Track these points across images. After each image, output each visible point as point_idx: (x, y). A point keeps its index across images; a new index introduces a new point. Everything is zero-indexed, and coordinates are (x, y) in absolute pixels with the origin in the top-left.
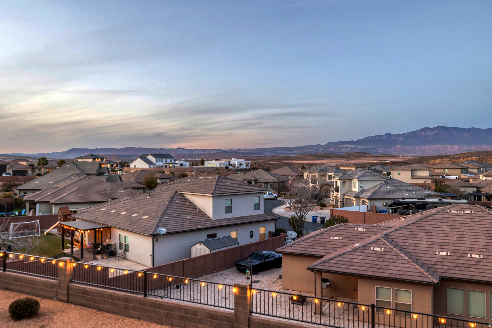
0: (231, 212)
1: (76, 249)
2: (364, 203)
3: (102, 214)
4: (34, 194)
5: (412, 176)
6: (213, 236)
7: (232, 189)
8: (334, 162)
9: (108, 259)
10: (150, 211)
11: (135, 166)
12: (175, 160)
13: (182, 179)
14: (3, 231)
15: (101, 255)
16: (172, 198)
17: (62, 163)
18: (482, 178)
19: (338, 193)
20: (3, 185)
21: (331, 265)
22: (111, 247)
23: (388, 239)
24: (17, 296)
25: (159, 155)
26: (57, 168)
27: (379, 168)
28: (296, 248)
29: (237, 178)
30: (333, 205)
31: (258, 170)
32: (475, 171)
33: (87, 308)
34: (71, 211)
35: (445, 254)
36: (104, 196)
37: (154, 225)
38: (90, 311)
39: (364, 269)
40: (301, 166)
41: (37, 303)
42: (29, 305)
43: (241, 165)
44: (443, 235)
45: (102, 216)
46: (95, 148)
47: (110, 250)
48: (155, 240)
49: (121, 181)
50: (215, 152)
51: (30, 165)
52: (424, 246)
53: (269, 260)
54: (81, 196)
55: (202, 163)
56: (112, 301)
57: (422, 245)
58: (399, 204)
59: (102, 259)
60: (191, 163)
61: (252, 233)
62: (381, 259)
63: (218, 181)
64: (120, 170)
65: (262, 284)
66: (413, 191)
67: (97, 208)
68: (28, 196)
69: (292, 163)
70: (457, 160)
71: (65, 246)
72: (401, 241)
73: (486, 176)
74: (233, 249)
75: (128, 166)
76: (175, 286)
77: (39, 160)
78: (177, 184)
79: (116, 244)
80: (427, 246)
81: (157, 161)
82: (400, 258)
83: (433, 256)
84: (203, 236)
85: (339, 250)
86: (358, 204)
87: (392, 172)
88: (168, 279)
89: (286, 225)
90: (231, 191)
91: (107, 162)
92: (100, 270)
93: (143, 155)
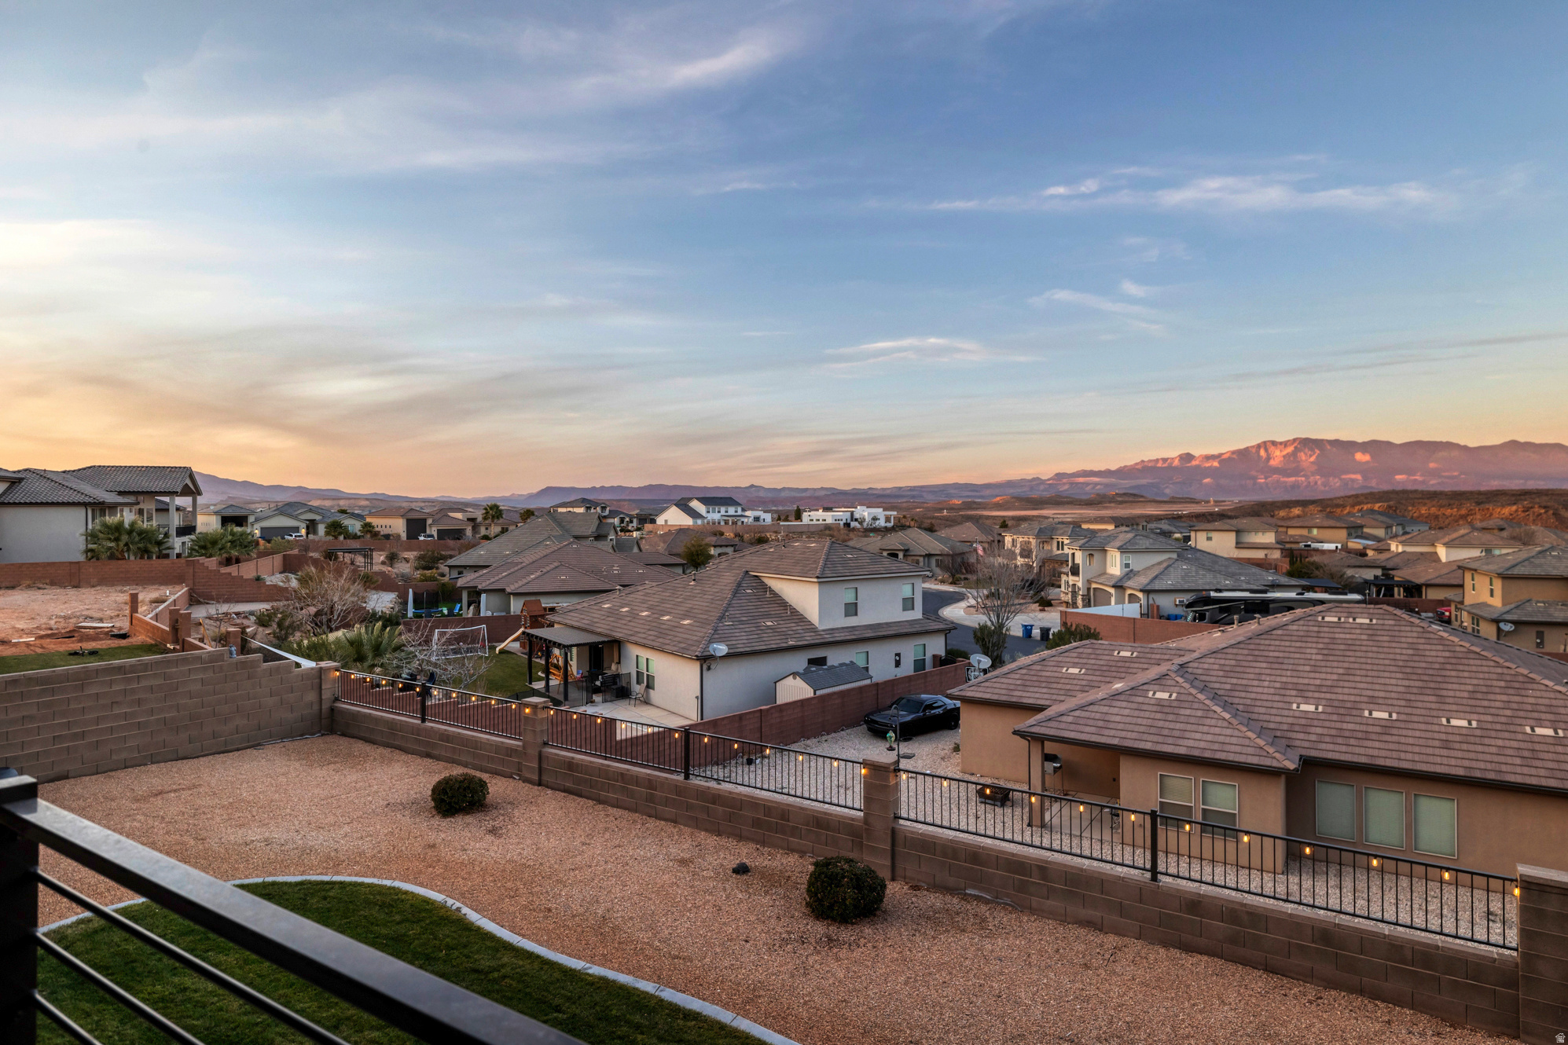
0: (856, 614)
1: (554, 682)
2: (1133, 598)
3: (604, 615)
4: (477, 574)
5: (1237, 543)
6: (820, 662)
7: (857, 568)
8: (1070, 514)
9: (615, 702)
10: (696, 611)
11: (666, 521)
12: (743, 510)
13: (758, 548)
14: (420, 644)
15: (601, 695)
16: (739, 585)
17: (528, 514)
18: (1395, 547)
19: (1076, 578)
20: (420, 558)
21: (1063, 726)
22: (621, 681)
23: (1186, 675)
24: (446, 768)
25: (713, 500)
26: (519, 525)
27: (1165, 526)
28: (989, 690)
29: (868, 547)
30: (1067, 603)
31: (910, 530)
32: (1380, 532)
33: (575, 797)
34: (545, 609)
35: (1312, 708)
36: (606, 581)
37: (704, 637)
38: (582, 803)
39: (1134, 736)
40: (1000, 522)
41: (483, 785)
42: (469, 787)
43: (875, 519)
44: (1307, 668)
45: (604, 620)
46: (590, 487)
47: (619, 685)
48: (705, 667)
49: (640, 550)
50: (823, 493)
51: (469, 519)
52: (1266, 691)
53: (932, 712)
54: (564, 579)
55: (798, 517)
56: (622, 785)
57: (1260, 690)
58: (1209, 601)
59: (604, 702)
60: (776, 516)
61: (898, 658)
62: (1171, 717)
63: (829, 552)
64: (638, 529)
65: (920, 761)
66: (1240, 574)
67: (593, 603)
68: (466, 579)
69: (981, 517)
70: (1339, 510)
71: (533, 675)
72: (1214, 679)
73: (1403, 543)
74: (860, 688)
75: (653, 521)
76: (745, 760)
77: (486, 509)
78: (749, 557)
79: (630, 673)
80: (1272, 691)
81: (708, 512)
82: (1211, 714)
83: (1286, 713)
84: (800, 661)
85: (1080, 695)
86: (1120, 601)
87: (1193, 534)
88: (731, 746)
89: (968, 644)
90: (856, 572)
91: (613, 514)
92: (600, 724)
93: (682, 499)
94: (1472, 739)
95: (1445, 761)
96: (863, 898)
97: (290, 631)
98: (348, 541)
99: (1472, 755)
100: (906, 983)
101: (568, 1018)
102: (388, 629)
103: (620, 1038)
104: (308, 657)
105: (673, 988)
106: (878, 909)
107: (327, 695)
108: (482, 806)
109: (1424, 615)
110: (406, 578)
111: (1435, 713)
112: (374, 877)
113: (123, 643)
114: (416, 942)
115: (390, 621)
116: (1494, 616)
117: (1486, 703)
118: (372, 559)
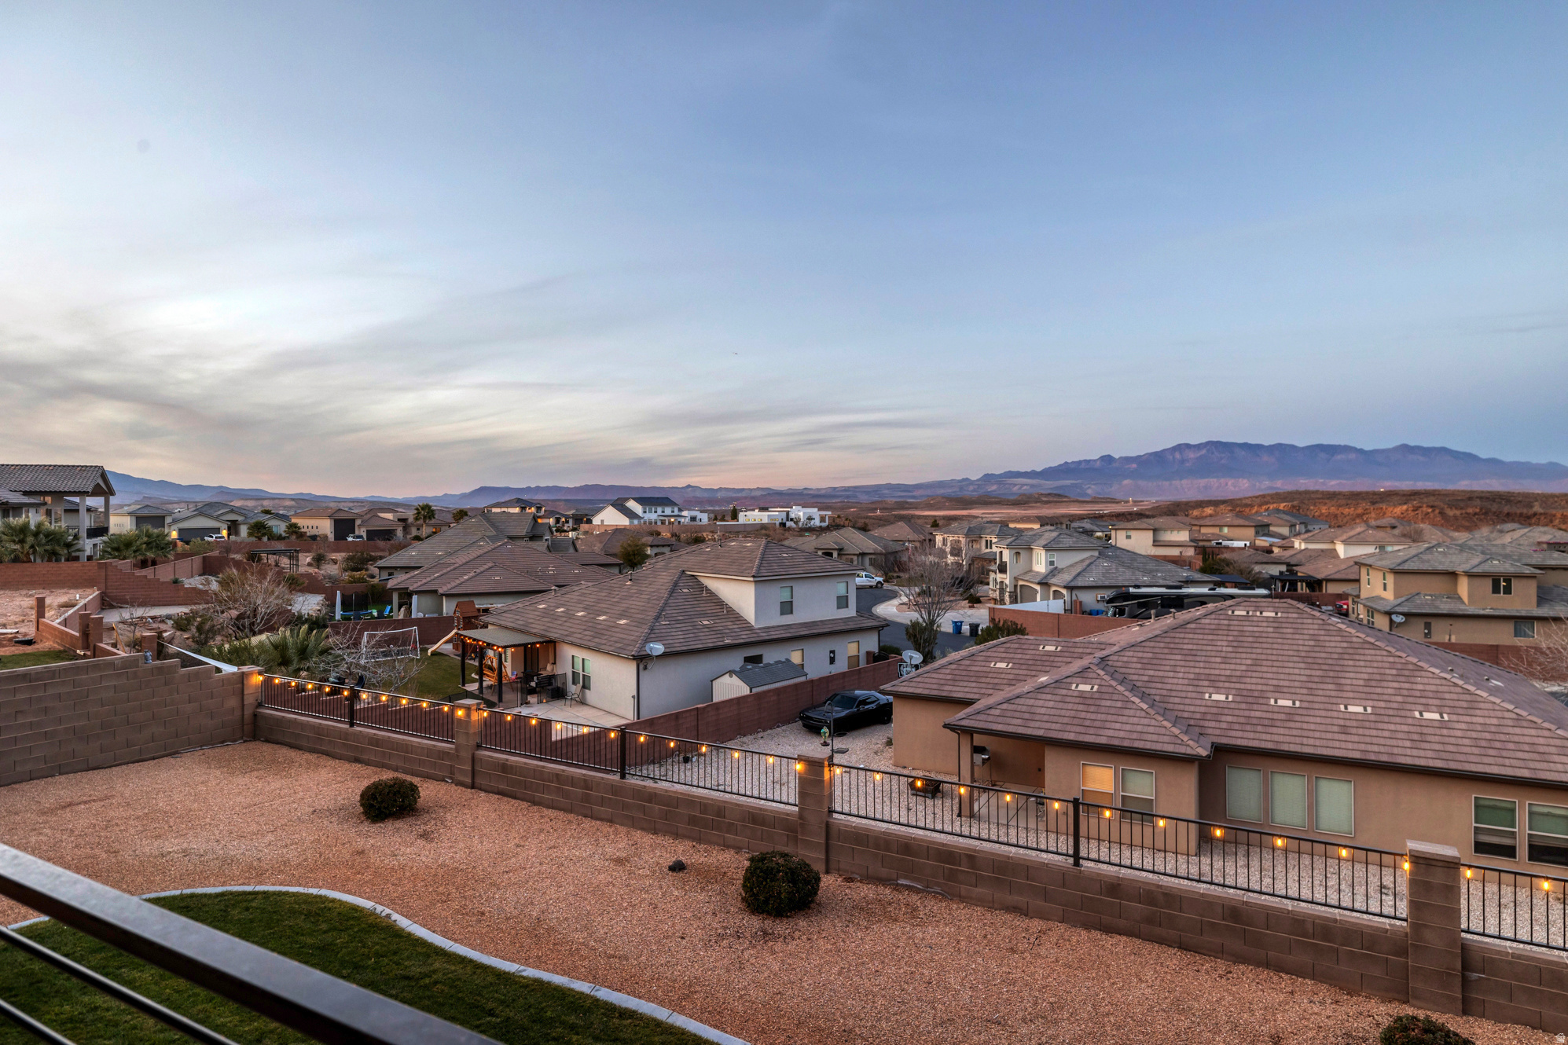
0: (791, 613)
2: (1057, 595)
3: (539, 616)
4: (408, 576)
5: (1154, 541)
7: (793, 567)
8: (998, 513)
9: (550, 703)
10: (632, 611)
11: (602, 521)
12: (680, 510)
13: (694, 547)
14: (348, 647)
15: (536, 696)
16: (676, 584)
17: (461, 515)
18: (1299, 544)
19: (1004, 576)
20: (349, 559)
21: (990, 719)
23: (1107, 668)
24: (375, 773)
25: (649, 500)
26: (452, 525)
27: (1087, 525)
29: (803, 546)
30: (995, 600)
32: (1285, 531)
33: (510, 799)
34: (479, 610)
35: (1222, 697)
36: (542, 581)
37: (640, 637)
38: (516, 805)
39: (1057, 726)
40: (931, 521)
41: (414, 789)
42: (399, 792)
43: (810, 519)
44: (1218, 660)
45: (539, 620)
46: (525, 486)
47: (554, 685)
48: (641, 667)
49: (576, 550)
50: (758, 493)
51: (399, 520)
52: (1180, 681)
53: (866, 707)
54: (498, 580)
55: (734, 515)
57: (1175, 681)
58: (1128, 596)
59: (538, 703)
60: (712, 516)
61: (832, 655)
62: (1092, 709)
63: (765, 552)
64: (574, 529)
65: (854, 756)
66: (1157, 571)
67: (528, 603)
68: (397, 581)
69: (913, 516)
70: (1247, 510)
71: (467, 677)
72: (1132, 671)
73: (1306, 540)
74: (796, 685)
75: (589, 521)
76: (681, 758)
77: (417, 509)
78: (685, 557)
79: (565, 674)
80: (1186, 682)
81: (645, 512)
82: (1130, 705)
83: (1198, 702)
84: (736, 660)
85: (1007, 689)
86: (1045, 598)
87: (1113, 533)
88: (668, 745)
89: (900, 639)
90: (791, 571)
91: (548, 514)
92: (535, 726)
93: (618, 499)
94: (1367, 724)
95: (1343, 745)
96: (797, 891)
97: (210, 635)
98: (273, 542)
99: (1368, 740)
100: (840, 973)
101: (502, 1022)
102: (315, 632)
103: (554, 1039)
104: (230, 662)
105: (609, 987)
106: (812, 901)
107: (249, 700)
108: (413, 810)
109: (1324, 608)
110: (334, 581)
111: (1334, 700)
112: (300, 885)
113: (29, 649)
114: (344, 950)
115: (317, 624)
116: (1387, 608)
117: (1379, 690)
118: (297, 560)
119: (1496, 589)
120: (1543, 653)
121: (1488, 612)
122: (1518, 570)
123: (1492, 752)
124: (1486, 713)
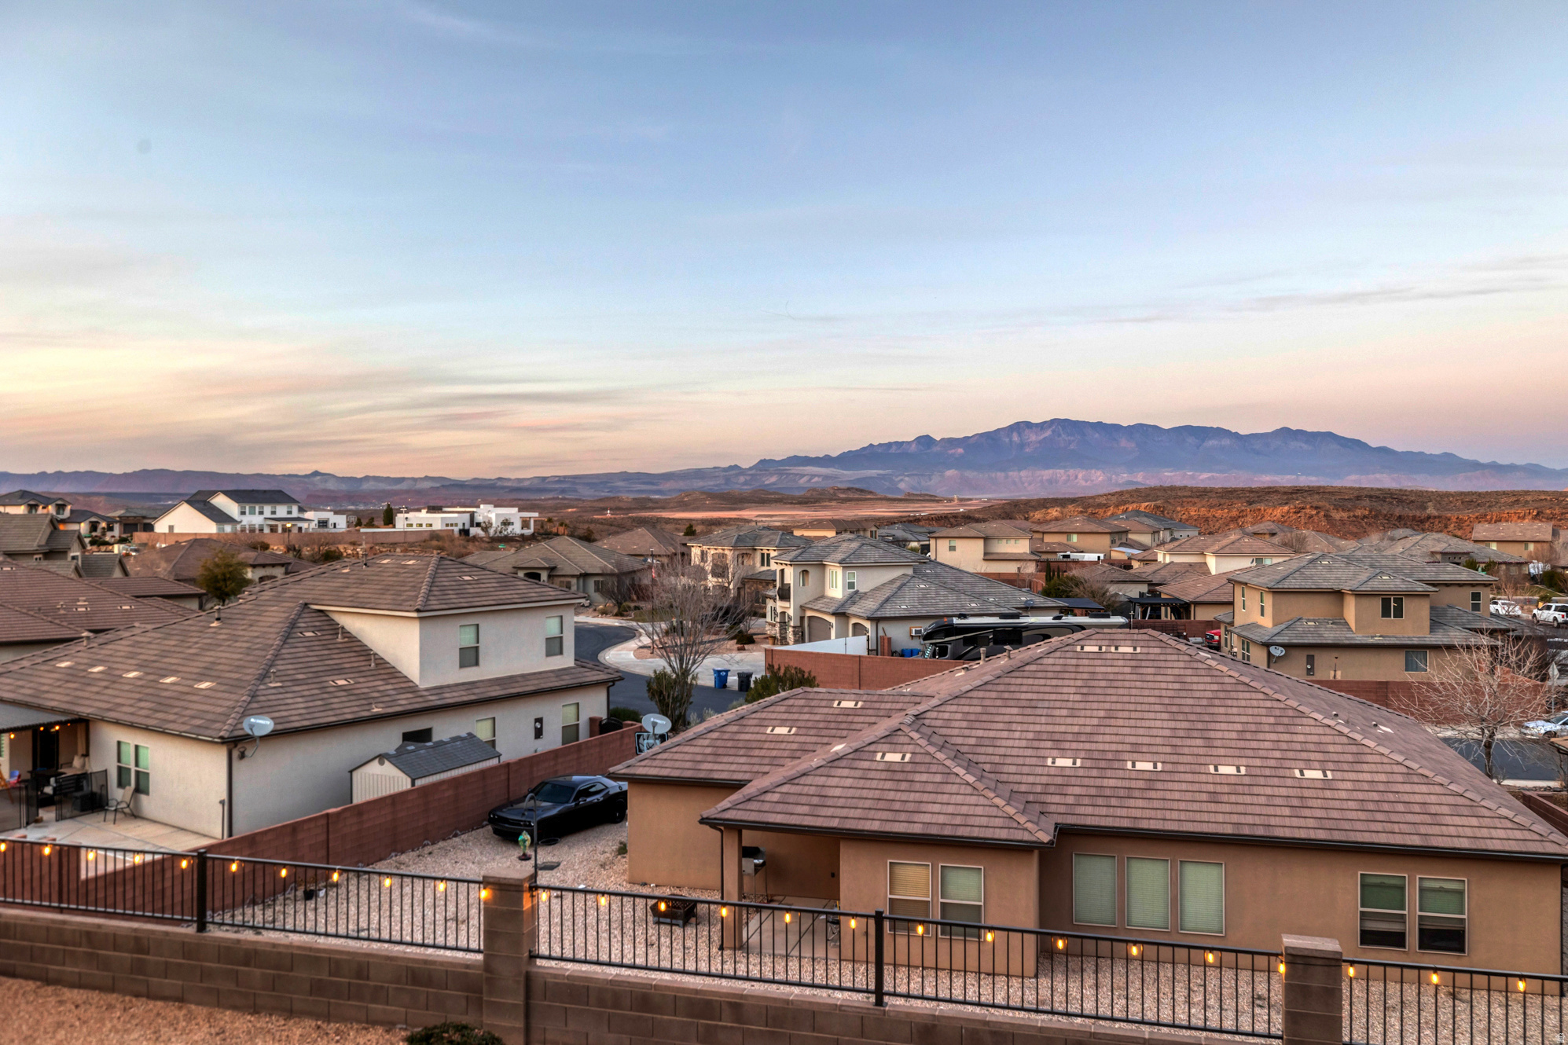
0: (477, 664)
2: (858, 630)
3: (59, 680)
5: (985, 554)
6: (423, 736)
7: (479, 595)
8: (778, 516)
9: (79, 819)
10: (220, 667)
11: (171, 528)
12: (301, 510)
13: (324, 567)
15: (54, 808)
16: (293, 625)
18: (1164, 557)
19: (786, 604)
21: (766, 807)
22: (90, 783)
23: (924, 729)
25: (250, 494)
27: (898, 532)
28: (668, 764)
29: (496, 564)
30: (774, 638)
32: (1146, 539)
35: (1068, 763)
36: (65, 624)
37: (234, 708)
38: (15, 988)
39: (858, 813)
40: (684, 527)
43: (506, 523)
44: (1064, 712)
45: (59, 687)
46: (36, 472)
47: (86, 789)
48: (236, 754)
49: (125, 573)
50: (427, 485)
52: (1017, 743)
53: (588, 800)
55: (389, 519)
56: (90, 950)
57: (1010, 743)
58: (952, 630)
59: (57, 820)
60: (353, 519)
61: (539, 726)
62: (904, 786)
63: (436, 573)
64: (122, 541)
65: (570, 873)
66: (989, 594)
67: (40, 660)
69: (659, 520)
70: (1101, 511)
72: (956, 732)
73: (1171, 552)
74: (483, 772)
75: (149, 528)
76: (300, 893)
78: (309, 583)
79: (106, 771)
80: (1024, 743)
81: (243, 513)
82: (952, 779)
83: (1039, 770)
84: (390, 738)
85: (789, 763)
86: (842, 634)
87: (932, 542)
88: (277, 874)
89: (639, 699)
90: (477, 601)
91: (77, 516)
92: (49, 857)
93: (199, 493)
94: (1240, 789)
95: (1212, 817)
99: (1241, 809)
109: (1192, 639)
111: (1202, 760)
116: (1265, 639)
117: (1254, 744)
119: (1386, 613)
120: (1436, 690)
121: (1377, 640)
122: (1410, 587)
123: (1380, 816)
124: (1373, 767)
